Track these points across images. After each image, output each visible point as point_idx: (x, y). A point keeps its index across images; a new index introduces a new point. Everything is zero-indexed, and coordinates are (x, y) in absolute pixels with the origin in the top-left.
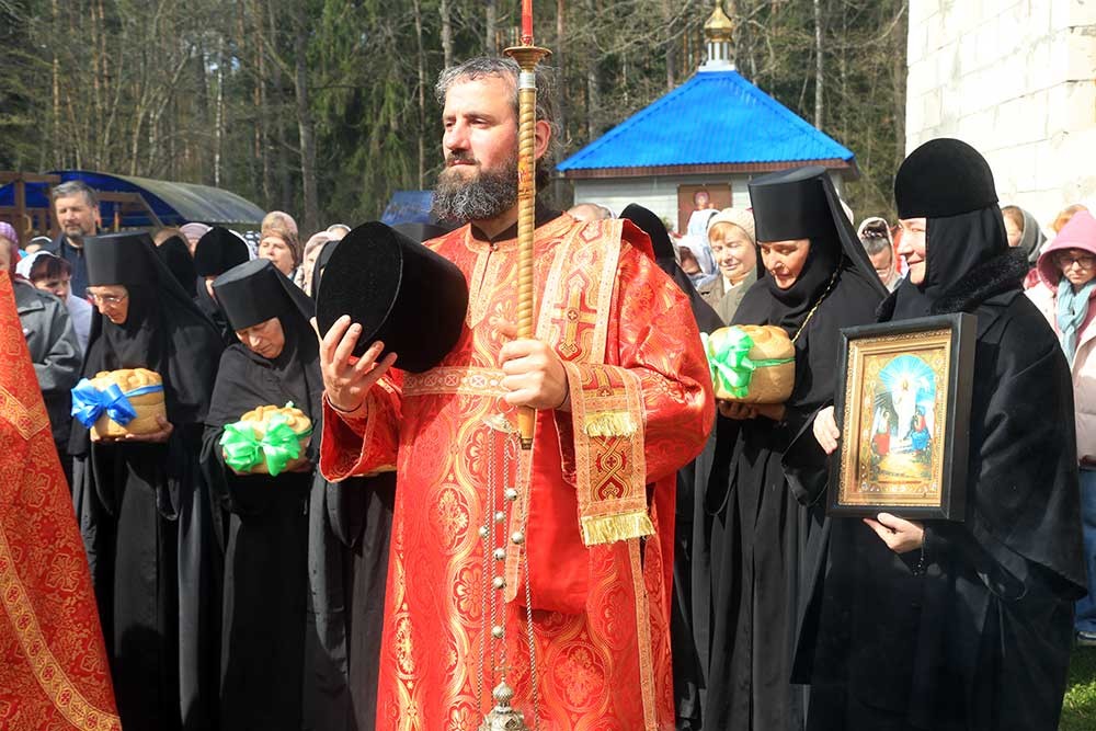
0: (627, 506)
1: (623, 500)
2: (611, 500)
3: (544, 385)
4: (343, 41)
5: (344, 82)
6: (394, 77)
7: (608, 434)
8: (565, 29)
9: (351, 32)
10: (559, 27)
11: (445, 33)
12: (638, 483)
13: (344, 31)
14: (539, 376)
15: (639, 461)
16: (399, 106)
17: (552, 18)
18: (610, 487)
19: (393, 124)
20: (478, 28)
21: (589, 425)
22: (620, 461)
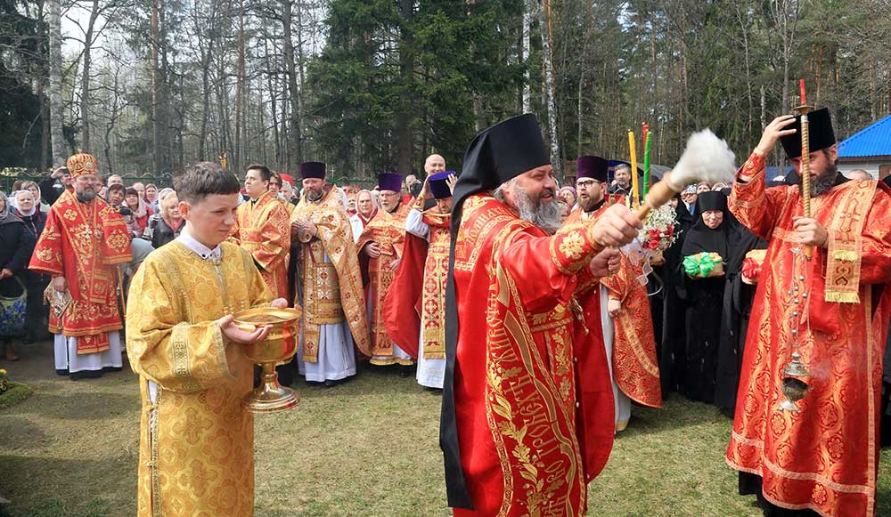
0: (848, 290)
1: (847, 287)
2: (841, 286)
3: (815, 236)
4: (716, 105)
5: (716, 122)
6: (738, 119)
7: (843, 259)
8: (821, 95)
9: (720, 101)
10: (818, 94)
11: (763, 100)
12: (855, 281)
13: (717, 101)
14: (813, 233)
15: (857, 272)
16: (740, 132)
17: (815, 91)
18: (842, 280)
19: (737, 139)
20: (779, 97)
21: (835, 253)
22: (848, 270)
